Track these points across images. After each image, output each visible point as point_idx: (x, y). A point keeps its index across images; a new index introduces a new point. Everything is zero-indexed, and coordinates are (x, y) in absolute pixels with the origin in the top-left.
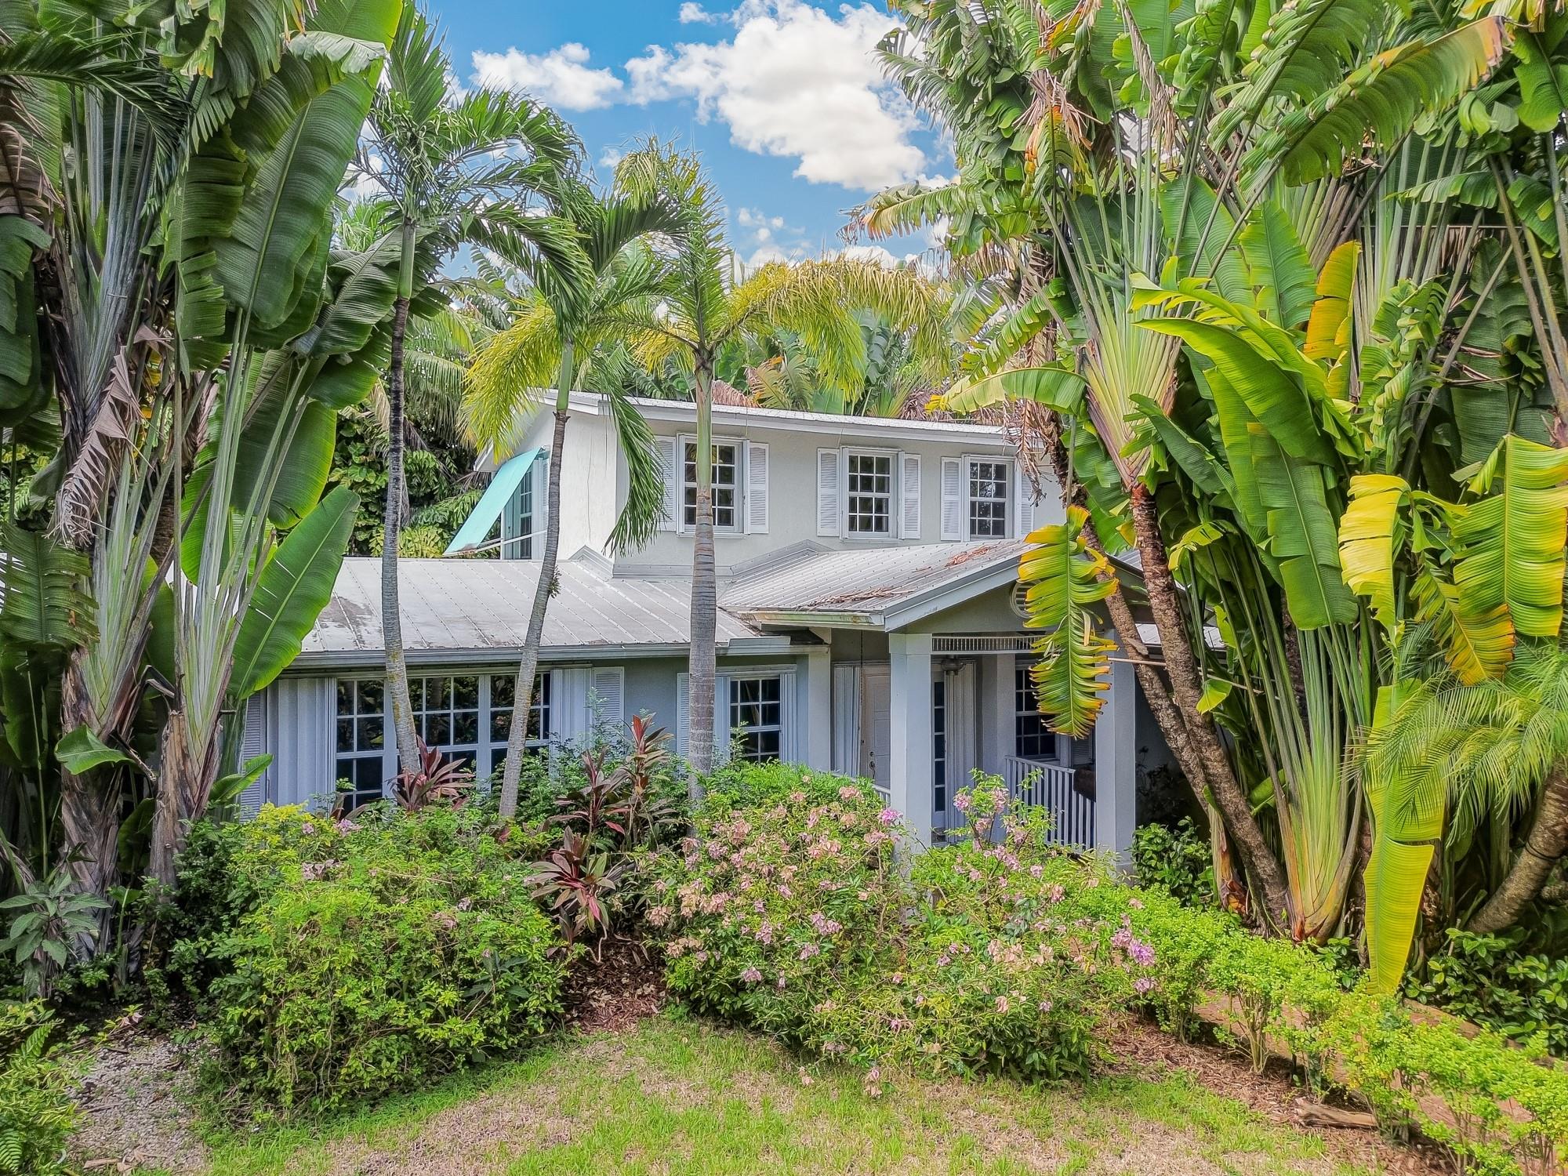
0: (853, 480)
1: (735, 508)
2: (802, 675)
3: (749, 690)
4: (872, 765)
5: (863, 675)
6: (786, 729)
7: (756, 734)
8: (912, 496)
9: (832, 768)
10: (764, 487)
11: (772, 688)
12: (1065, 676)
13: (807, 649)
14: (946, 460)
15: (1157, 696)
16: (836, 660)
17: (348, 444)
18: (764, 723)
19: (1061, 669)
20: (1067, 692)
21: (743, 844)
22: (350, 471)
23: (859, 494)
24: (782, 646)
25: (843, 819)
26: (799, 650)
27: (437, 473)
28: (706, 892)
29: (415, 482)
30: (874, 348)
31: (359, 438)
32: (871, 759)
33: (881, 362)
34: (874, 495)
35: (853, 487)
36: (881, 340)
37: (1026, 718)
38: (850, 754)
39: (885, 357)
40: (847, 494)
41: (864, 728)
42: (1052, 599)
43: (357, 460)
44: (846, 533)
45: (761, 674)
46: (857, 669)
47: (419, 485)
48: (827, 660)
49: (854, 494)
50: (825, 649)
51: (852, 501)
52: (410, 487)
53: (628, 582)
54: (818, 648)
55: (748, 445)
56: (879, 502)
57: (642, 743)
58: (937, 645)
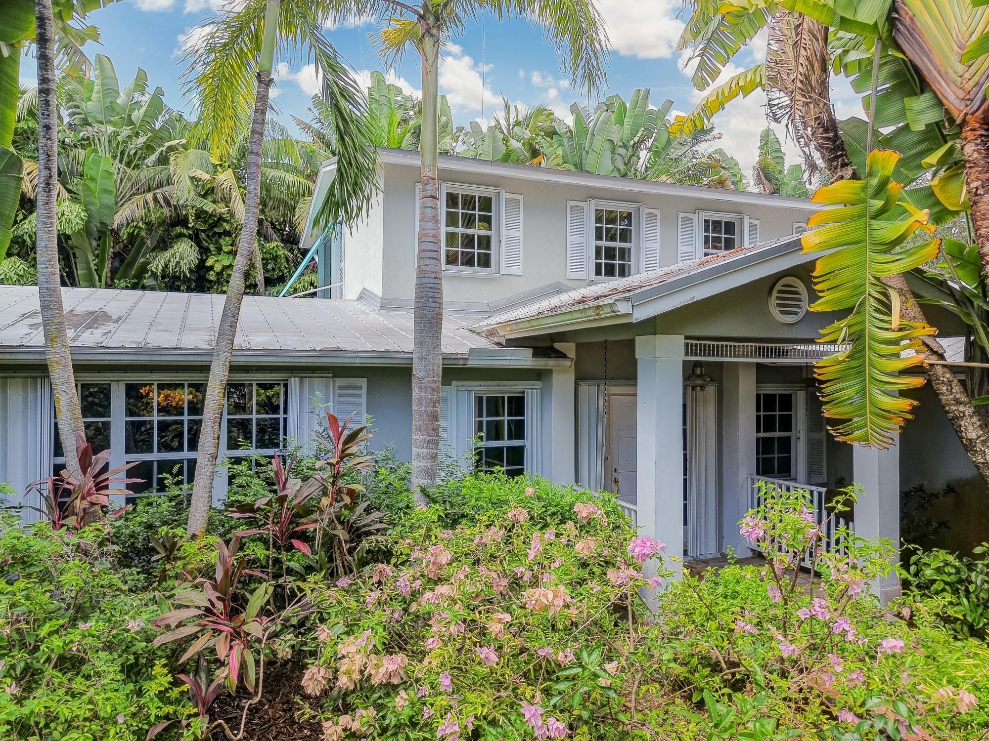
0: (599, 231)
1: (493, 252)
2: (545, 394)
3: (494, 405)
4: (616, 481)
5: (607, 394)
6: (530, 442)
7: (502, 448)
8: (652, 245)
9: (577, 480)
10: (519, 234)
11: (517, 404)
12: (860, 371)
13: (550, 363)
14: (681, 215)
15: (958, 402)
16: (580, 378)
17: (220, 237)
18: (509, 439)
19: (854, 363)
20: (863, 391)
21: (439, 580)
22: (220, 258)
23: (604, 243)
24: (524, 359)
25: (579, 546)
26: (541, 363)
27: (287, 261)
28: (377, 652)
29: (270, 267)
30: (617, 156)
31: (228, 234)
32: (615, 475)
33: (622, 167)
34: (618, 244)
35: (599, 237)
36: (622, 151)
37: (764, 439)
38: (593, 466)
39: (626, 164)
40: (593, 243)
41: (607, 445)
42: (847, 274)
43: (225, 249)
44: (593, 276)
45: (507, 389)
46: (602, 388)
47: (274, 269)
48: (570, 378)
49: (600, 243)
50: (568, 363)
51: (598, 250)
52: (267, 271)
53: (392, 313)
54: (562, 361)
55: (504, 196)
56: (622, 251)
57: (340, 447)
58: (689, 349)
